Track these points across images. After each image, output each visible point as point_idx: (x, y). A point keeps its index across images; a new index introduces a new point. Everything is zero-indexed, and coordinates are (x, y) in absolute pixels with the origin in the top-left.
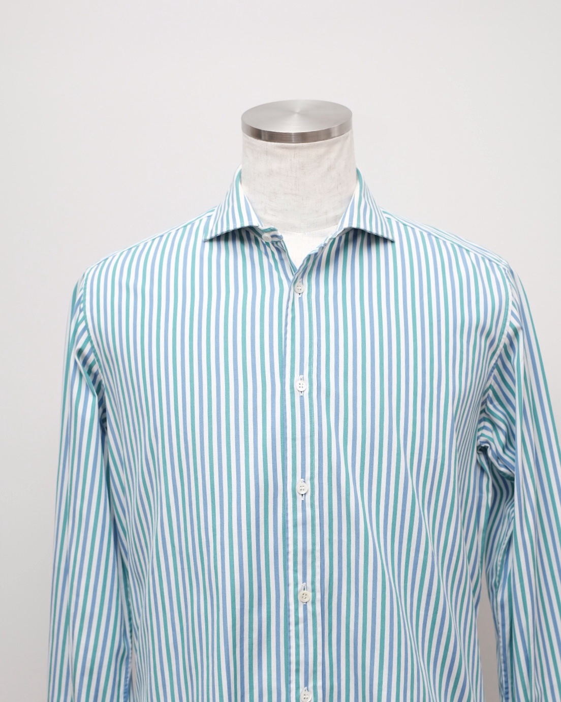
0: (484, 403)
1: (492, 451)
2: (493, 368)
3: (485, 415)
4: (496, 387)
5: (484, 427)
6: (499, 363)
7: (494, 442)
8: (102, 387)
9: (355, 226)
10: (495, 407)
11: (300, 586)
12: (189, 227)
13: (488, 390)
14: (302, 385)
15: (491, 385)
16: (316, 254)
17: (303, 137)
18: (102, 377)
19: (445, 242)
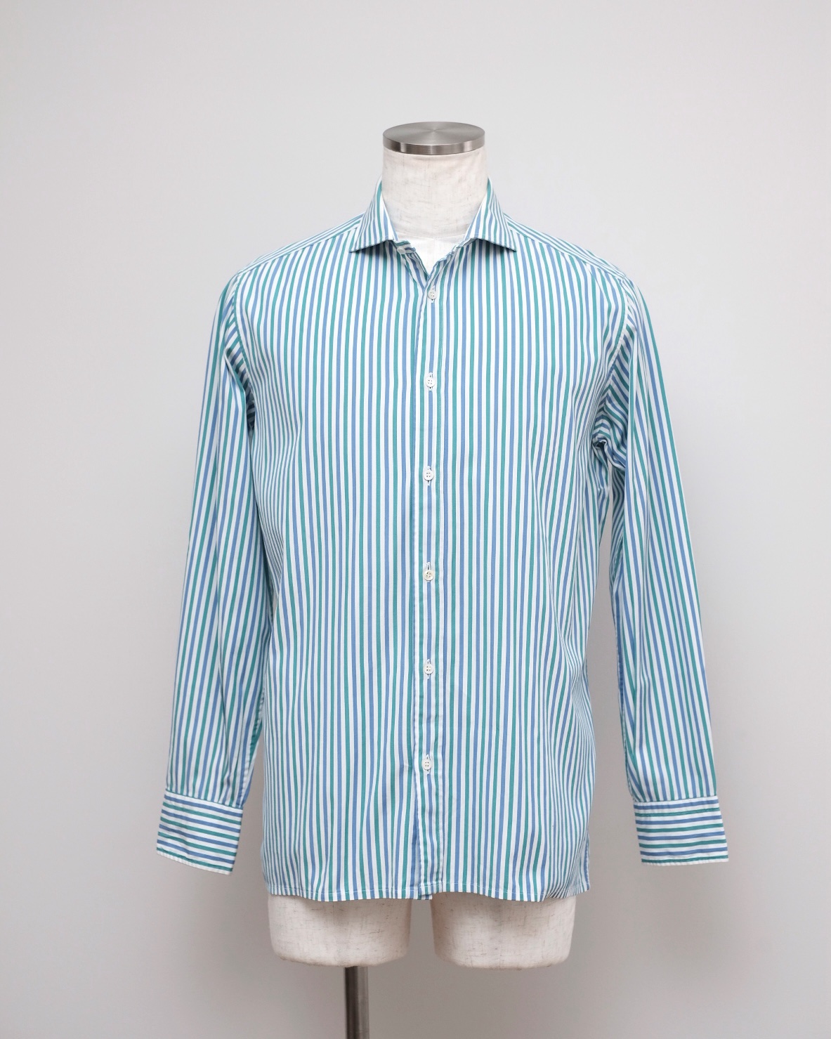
0: (603, 401)
1: (609, 447)
2: (612, 369)
3: (602, 413)
4: (615, 387)
5: (602, 425)
6: (617, 364)
7: (610, 439)
8: (249, 384)
9: (480, 237)
10: (613, 406)
11: (425, 564)
12: (338, 238)
13: (607, 389)
14: (431, 381)
15: (610, 385)
16: (445, 261)
17: (439, 150)
18: (249, 375)
19: (563, 254)
